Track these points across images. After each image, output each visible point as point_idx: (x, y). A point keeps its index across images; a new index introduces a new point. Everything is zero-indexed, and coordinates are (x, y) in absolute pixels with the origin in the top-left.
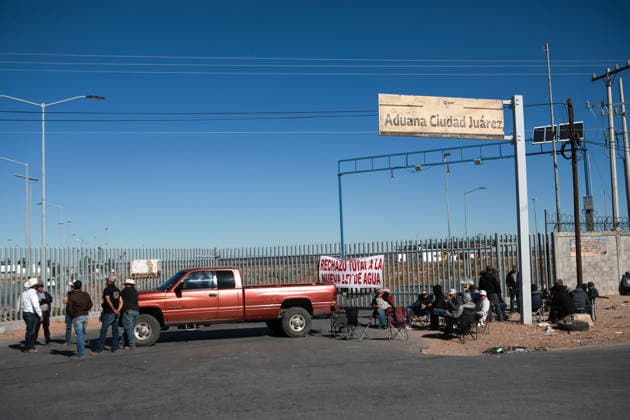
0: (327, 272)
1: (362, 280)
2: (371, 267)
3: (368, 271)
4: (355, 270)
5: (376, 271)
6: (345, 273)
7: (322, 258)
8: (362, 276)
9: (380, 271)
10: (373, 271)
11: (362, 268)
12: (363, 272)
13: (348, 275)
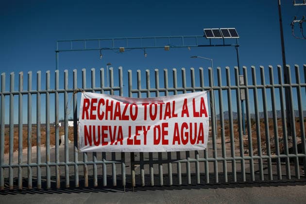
0: (97, 122)
1: (170, 137)
2: (185, 112)
3: (180, 120)
4: (153, 118)
5: (198, 120)
6: (134, 124)
7: (84, 95)
8: (170, 129)
9: (205, 120)
10: (191, 119)
11: (168, 114)
12: (171, 121)
13: (138, 128)
